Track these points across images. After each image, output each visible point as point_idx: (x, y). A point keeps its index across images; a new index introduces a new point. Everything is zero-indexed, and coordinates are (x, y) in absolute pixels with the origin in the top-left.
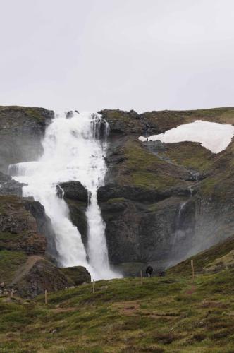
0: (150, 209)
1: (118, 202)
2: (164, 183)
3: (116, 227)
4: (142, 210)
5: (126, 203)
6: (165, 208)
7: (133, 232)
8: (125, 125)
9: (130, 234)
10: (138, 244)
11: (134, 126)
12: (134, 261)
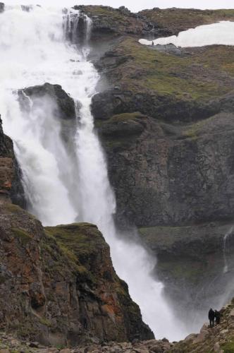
0: (187, 133)
1: (131, 119)
2: (203, 91)
3: (128, 163)
4: (173, 134)
5: (145, 121)
6: (214, 130)
7: (159, 172)
8: (117, 22)
9: (153, 175)
10: (168, 195)
11: (130, 24)
12: (162, 223)
